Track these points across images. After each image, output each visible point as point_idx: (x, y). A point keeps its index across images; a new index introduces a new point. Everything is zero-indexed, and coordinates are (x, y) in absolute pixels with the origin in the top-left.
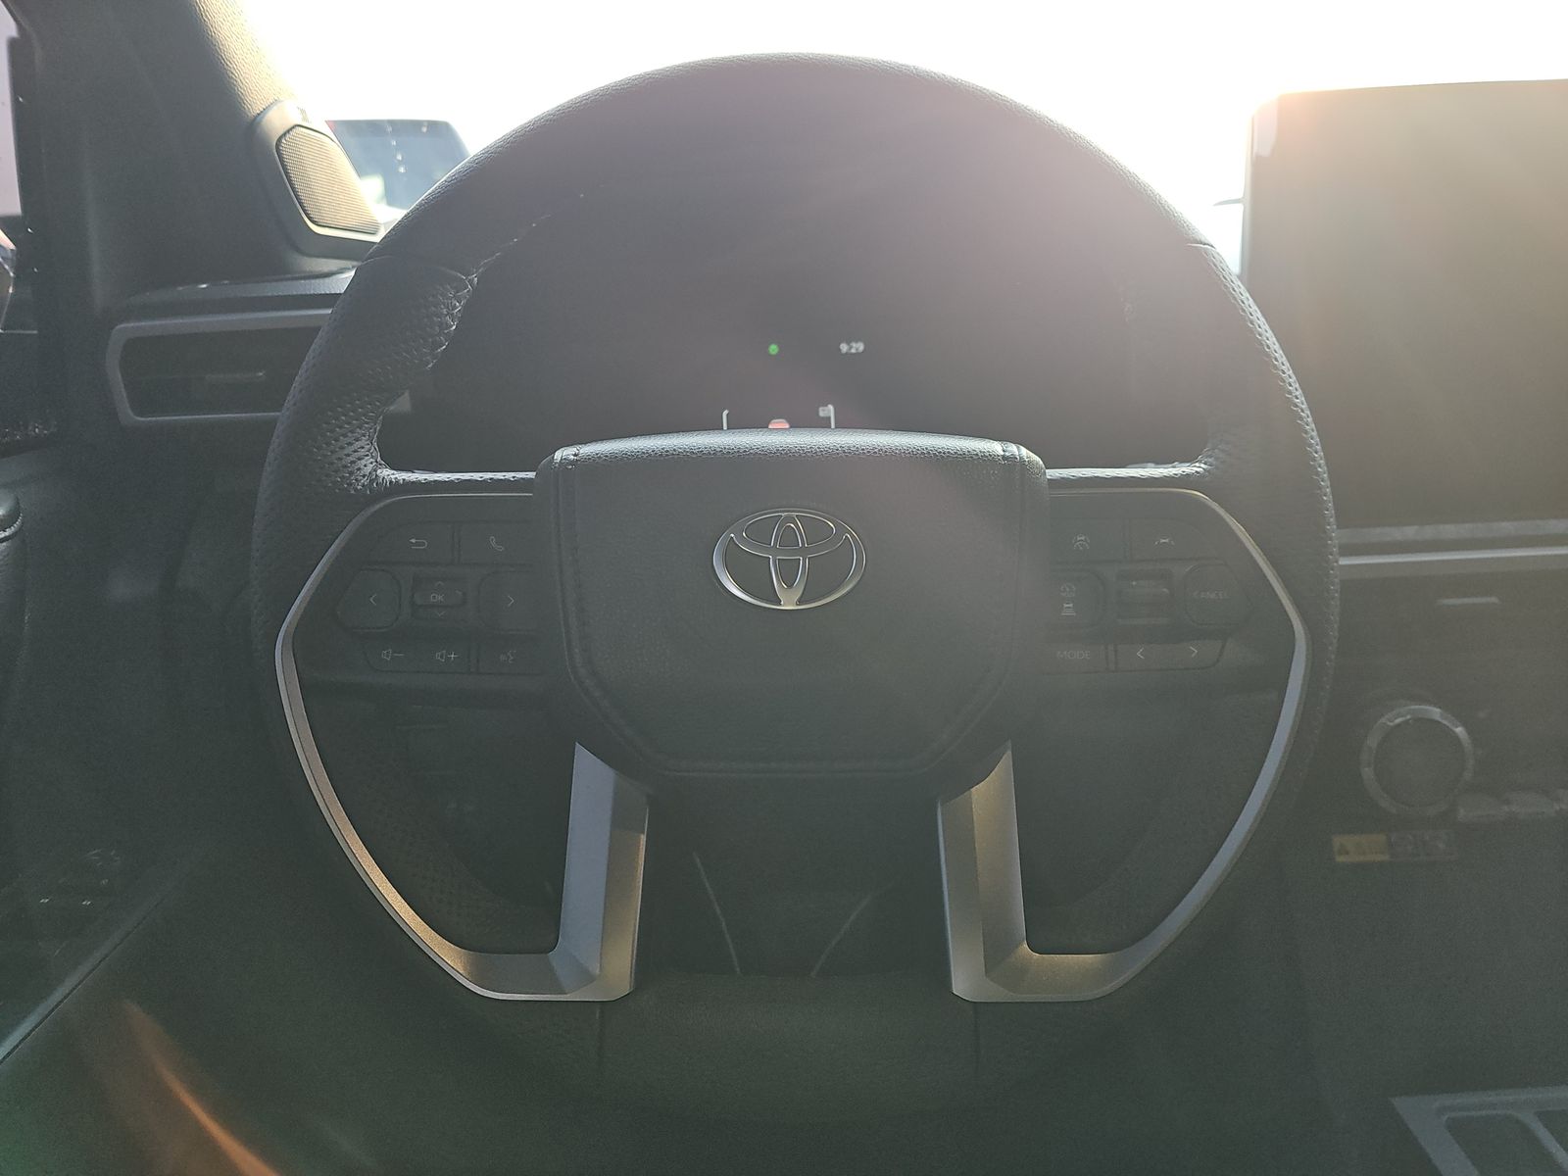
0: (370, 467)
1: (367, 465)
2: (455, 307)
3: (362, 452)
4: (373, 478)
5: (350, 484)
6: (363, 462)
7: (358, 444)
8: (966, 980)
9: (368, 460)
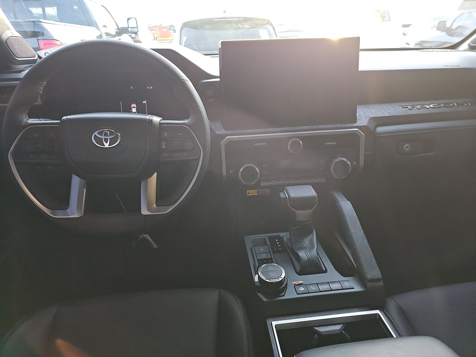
0: (25, 121)
1: (25, 120)
2: (41, 89)
3: (24, 117)
4: (26, 122)
5: (21, 124)
6: (24, 119)
7: (23, 116)
8: (145, 212)
9: (25, 119)
